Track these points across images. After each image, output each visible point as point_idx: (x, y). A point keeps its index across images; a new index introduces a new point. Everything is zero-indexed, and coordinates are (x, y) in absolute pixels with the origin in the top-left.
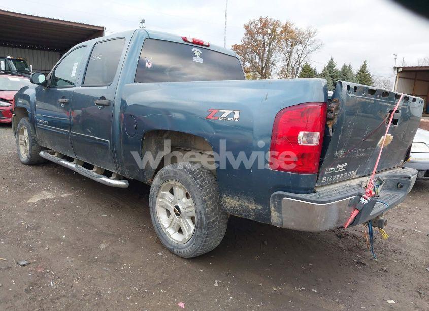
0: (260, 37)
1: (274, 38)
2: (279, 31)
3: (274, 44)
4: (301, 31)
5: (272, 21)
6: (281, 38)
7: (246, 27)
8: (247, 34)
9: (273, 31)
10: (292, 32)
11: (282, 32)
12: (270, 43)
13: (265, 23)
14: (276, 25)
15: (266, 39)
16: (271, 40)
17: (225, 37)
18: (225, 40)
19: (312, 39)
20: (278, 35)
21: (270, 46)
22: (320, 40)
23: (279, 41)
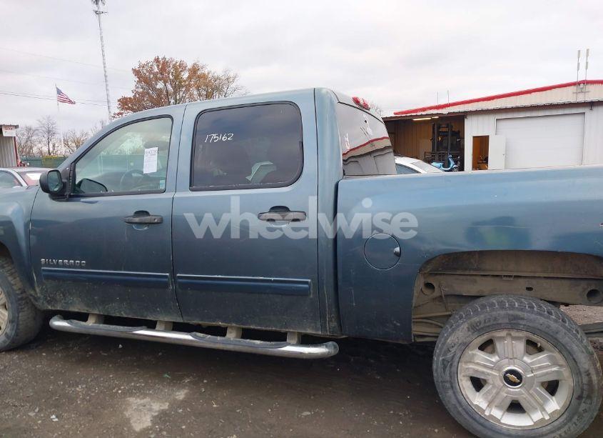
0: (160, 85)
1: (180, 86)
2: (185, 75)
3: (181, 93)
4: (216, 75)
5: (174, 63)
6: (189, 85)
7: (137, 72)
8: (139, 82)
9: (177, 77)
10: (204, 76)
11: (190, 78)
12: (175, 93)
13: (163, 65)
14: (180, 67)
15: (170, 87)
16: (177, 88)
17: (107, 85)
18: (107, 90)
19: (233, 85)
20: (185, 81)
21: (176, 97)
22: (242, 87)
23: (187, 90)
